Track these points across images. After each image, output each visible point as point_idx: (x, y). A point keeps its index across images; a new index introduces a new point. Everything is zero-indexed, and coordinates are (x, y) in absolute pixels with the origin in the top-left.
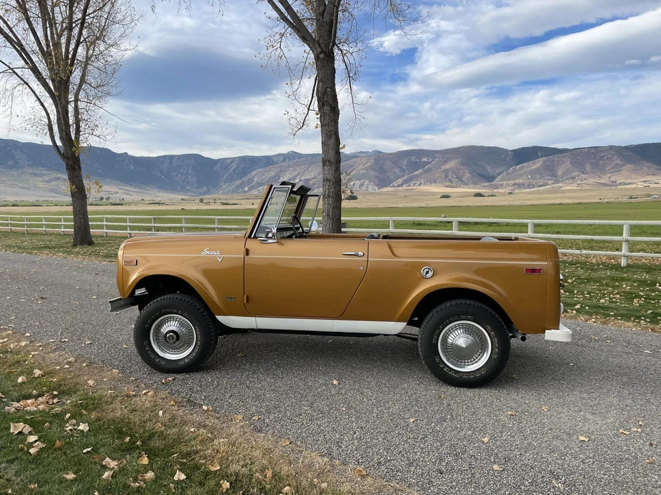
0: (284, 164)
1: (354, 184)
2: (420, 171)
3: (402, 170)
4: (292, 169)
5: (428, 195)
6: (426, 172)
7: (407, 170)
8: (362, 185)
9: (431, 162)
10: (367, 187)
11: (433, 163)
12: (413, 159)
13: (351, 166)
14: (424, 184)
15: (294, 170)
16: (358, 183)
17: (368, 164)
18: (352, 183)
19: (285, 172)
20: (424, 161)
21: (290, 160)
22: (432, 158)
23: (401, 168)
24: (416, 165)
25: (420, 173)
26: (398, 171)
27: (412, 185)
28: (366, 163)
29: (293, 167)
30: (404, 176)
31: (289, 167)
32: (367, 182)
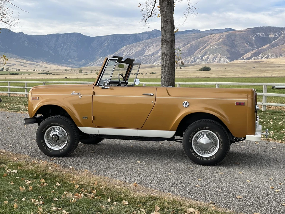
0: (149, 40)
1: (208, 58)
2: (268, 45)
3: (251, 45)
4: (155, 44)
5: (274, 67)
6: (273, 46)
7: (256, 45)
8: (215, 58)
9: (278, 37)
10: (220, 60)
11: (279, 38)
12: (261, 34)
13: (206, 42)
14: (271, 57)
15: (157, 45)
16: (212, 56)
17: (221, 40)
18: (206, 57)
19: (149, 47)
20: (271, 37)
21: (153, 37)
22: (278, 34)
23: (250, 43)
24: (264, 41)
25: (267, 48)
26: (247, 46)
27: (260, 58)
28: (219, 39)
29: (156, 43)
30: (253, 50)
31: (153, 43)
32: (219, 55)
